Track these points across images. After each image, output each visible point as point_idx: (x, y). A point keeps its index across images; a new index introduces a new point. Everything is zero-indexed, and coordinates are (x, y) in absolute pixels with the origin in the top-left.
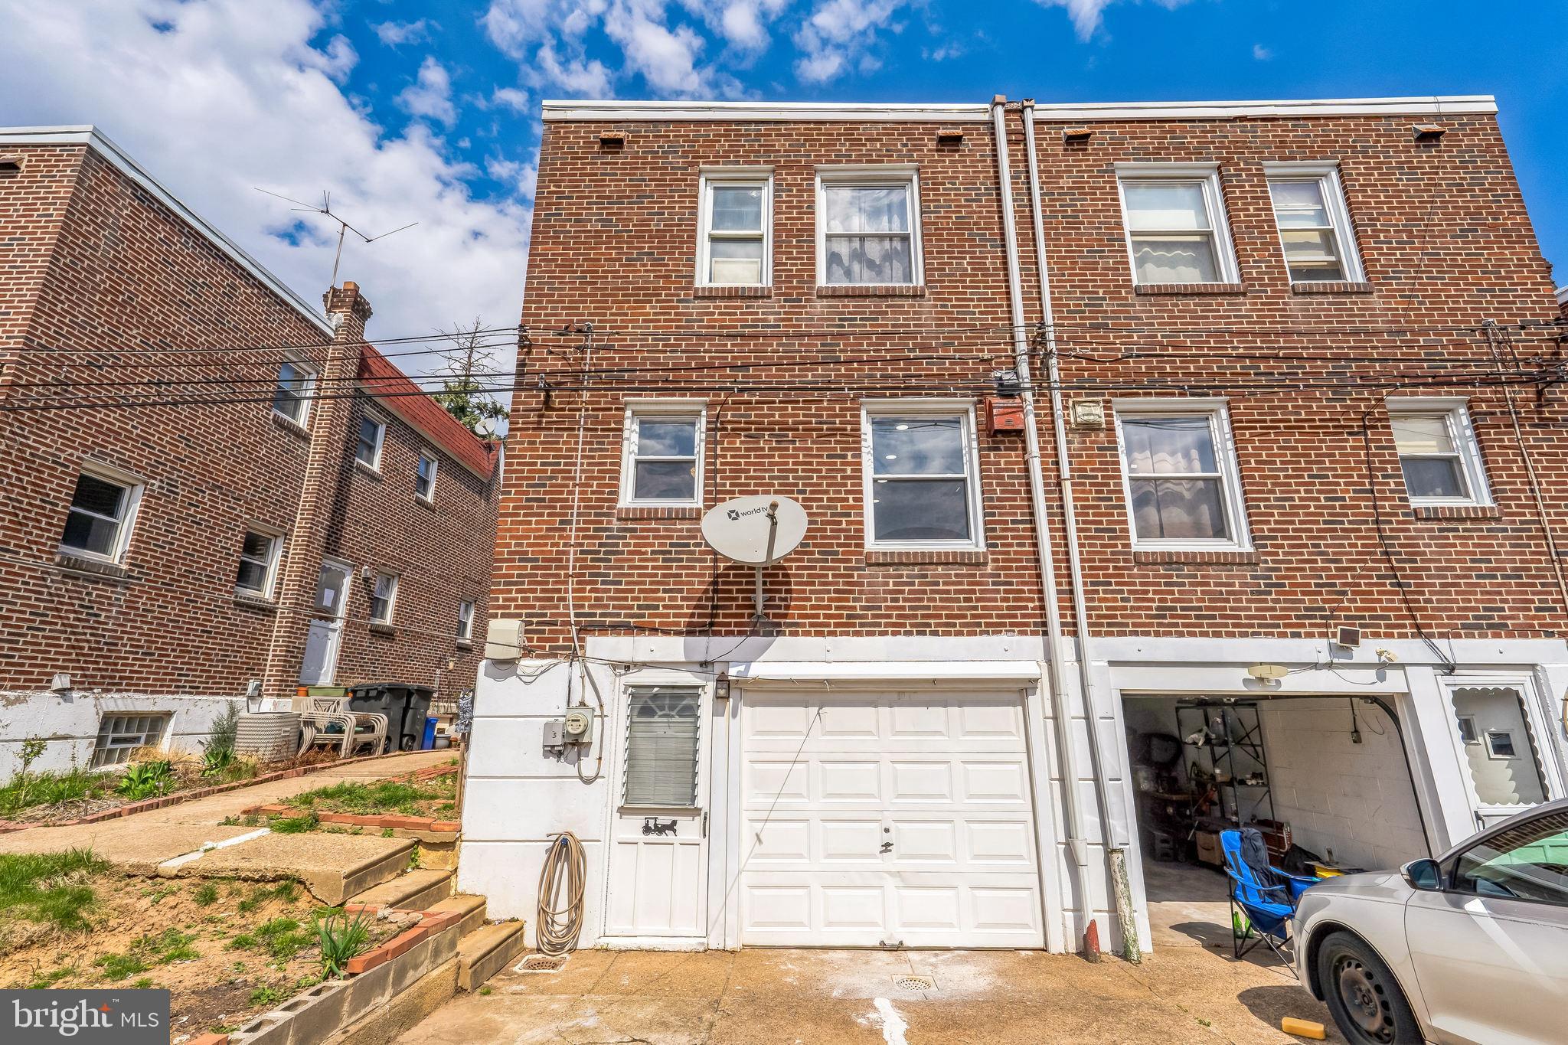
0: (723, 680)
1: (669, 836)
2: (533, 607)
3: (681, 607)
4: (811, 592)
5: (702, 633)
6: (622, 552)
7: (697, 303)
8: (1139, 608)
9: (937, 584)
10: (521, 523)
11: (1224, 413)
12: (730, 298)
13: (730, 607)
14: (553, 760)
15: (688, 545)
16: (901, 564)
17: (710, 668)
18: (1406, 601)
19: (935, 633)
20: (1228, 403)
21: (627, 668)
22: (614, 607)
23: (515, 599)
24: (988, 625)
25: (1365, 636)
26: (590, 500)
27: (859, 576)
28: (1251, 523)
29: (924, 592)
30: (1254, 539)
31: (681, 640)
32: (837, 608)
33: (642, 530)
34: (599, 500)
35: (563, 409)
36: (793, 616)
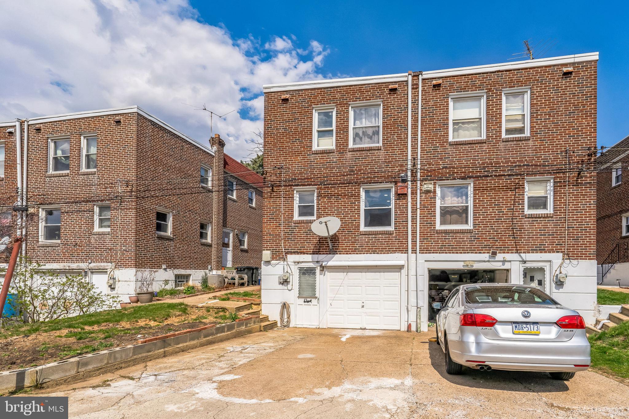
1: (310, 303)
2: (274, 247)
3: (311, 247)
4: (345, 242)
5: (317, 254)
6: (295, 232)
7: (313, 155)
8: (436, 246)
9: (379, 240)
10: (268, 225)
11: (472, 185)
12: (322, 153)
13: (324, 247)
14: (281, 285)
16: (370, 234)
17: (318, 263)
18: (515, 243)
19: (378, 253)
20: (473, 181)
21: (298, 263)
22: (294, 247)
23: (269, 246)
24: (392, 251)
25: (499, 253)
26: (286, 218)
27: (358, 238)
28: (474, 220)
29: (376, 242)
30: (475, 225)
31: (311, 255)
32: (352, 247)
33: (300, 226)
34: (288, 218)
35: (277, 192)
36: (340, 249)
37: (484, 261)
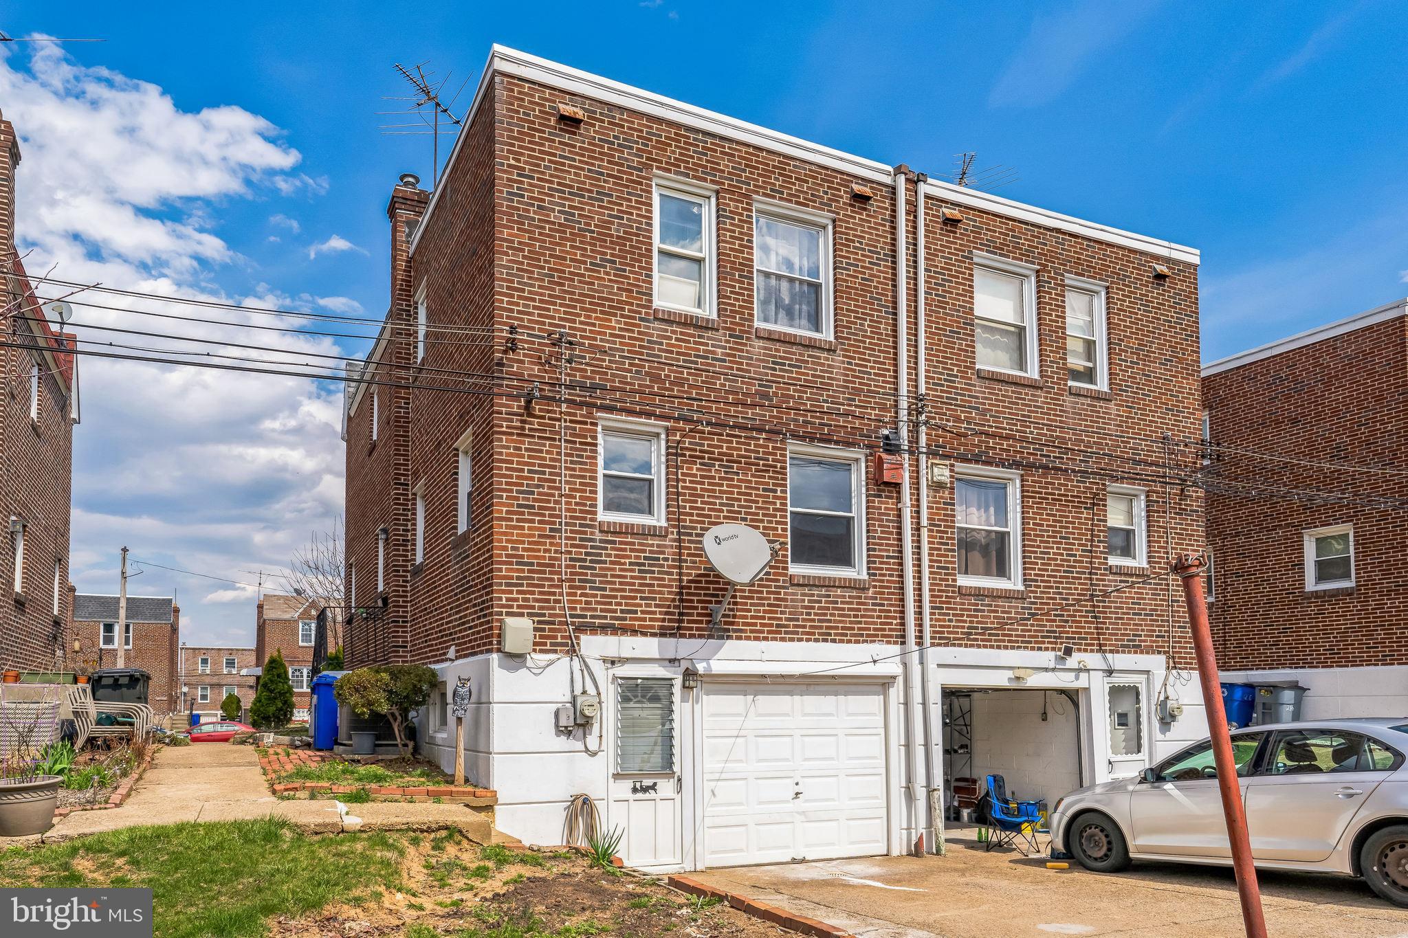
0: (689, 674)
1: (652, 795)
2: (533, 607)
3: (654, 613)
4: (752, 605)
5: (672, 635)
6: (605, 562)
7: (656, 325)
8: (958, 627)
9: (836, 603)
10: (515, 527)
11: (1018, 482)
12: (685, 324)
13: (692, 615)
14: (563, 738)
15: (658, 559)
16: (814, 585)
17: (677, 664)
18: (1097, 628)
19: (834, 641)
20: (1022, 476)
21: (613, 663)
22: (602, 610)
23: (516, 600)
24: (868, 636)
25: (1075, 650)
26: (575, 511)
27: (785, 594)
28: (1025, 569)
29: (828, 609)
30: (1025, 580)
31: (655, 640)
32: (770, 618)
33: (621, 543)
34: (581, 511)
35: (543, 417)
36: (738, 624)
37: (1046, 670)
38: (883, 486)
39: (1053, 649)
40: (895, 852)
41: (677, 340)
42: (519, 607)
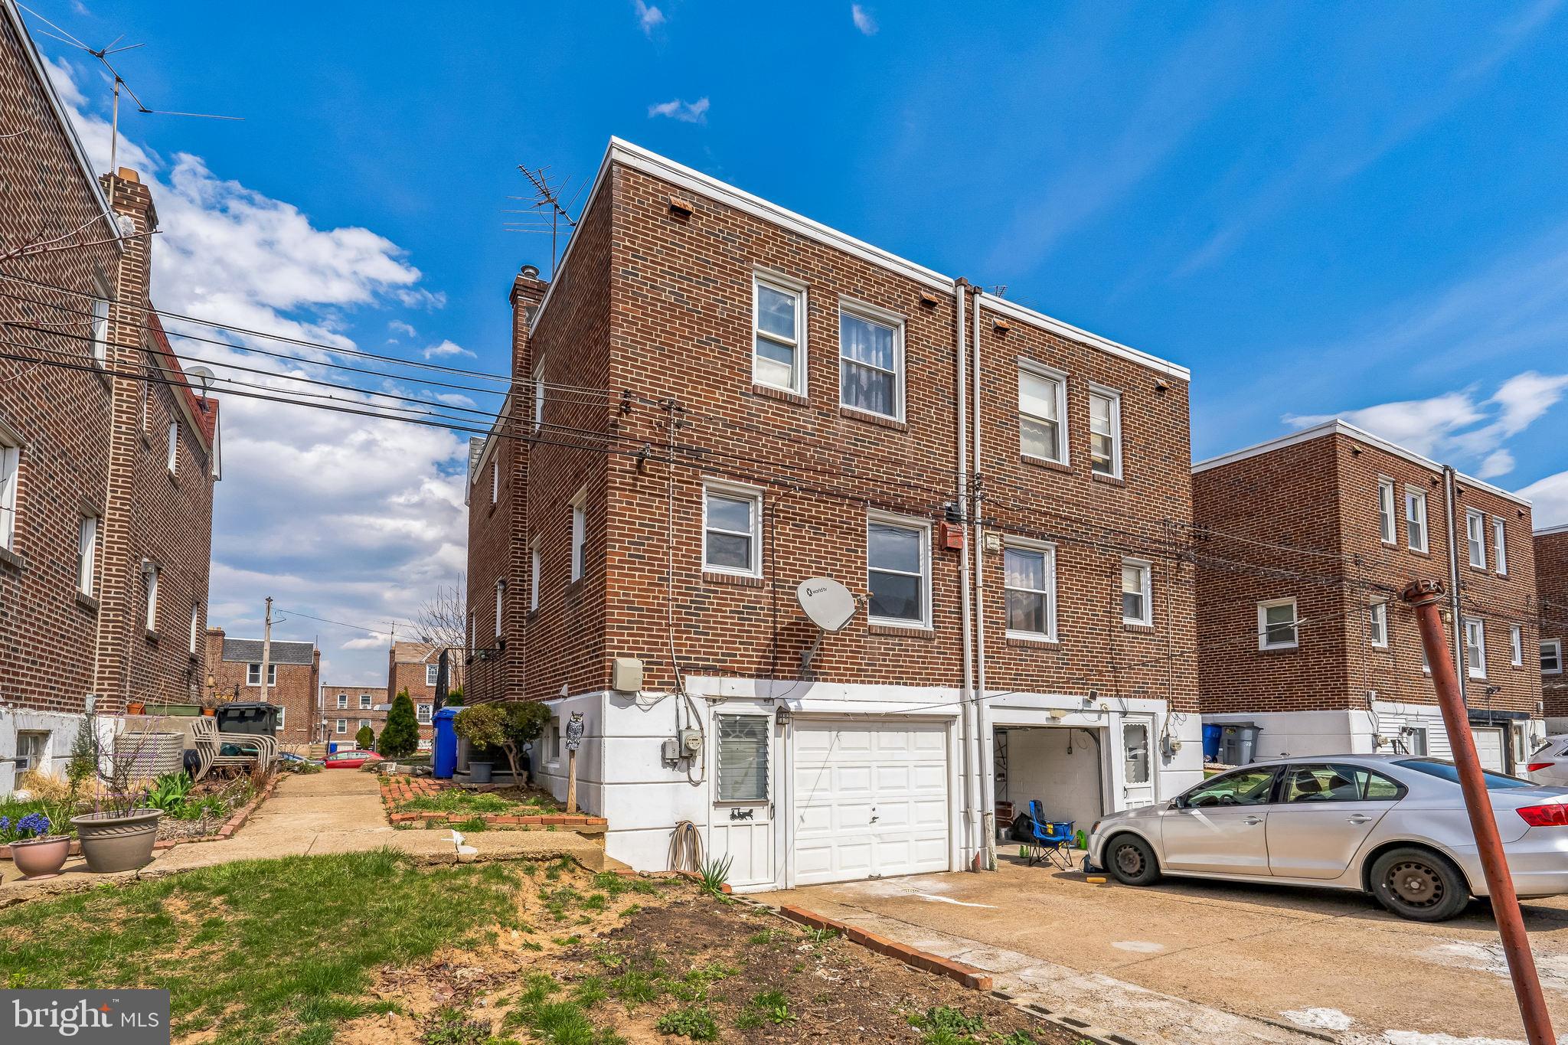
0: (782, 712)
1: (748, 820)
2: (642, 649)
3: (752, 656)
4: (836, 651)
5: (767, 677)
6: (708, 609)
7: (755, 399)
8: (1006, 674)
9: (908, 651)
10: (627, 575)
11: (1053, 552)
12: (780, 401)
13: (785, 659)
14: (669, 769)
15: (755, 608)
16: (889, 635)
17: (771, 702)
18: (1115, 677)
19: (905, 684)
20: (1057, 547)
21: (714, 701)
22: (705, 653)
23: (627, 642)
24: (934, 680)
25: (1098, 695)
26: (681, 562)
27: (865, 642)
28: (1059, 625)
29: (901, 656)
30: (1059, 635)
31: (752, 681)
32: (852, 663)
33: (722, 592)
34: (687, 563)
35: (653, 476)
36: (825, 668)
37: (1076, 711)
38: (946, 551)
39: (1082, 694)
40: (956, 869)
41: (773, 414)
42: (629, 648)
